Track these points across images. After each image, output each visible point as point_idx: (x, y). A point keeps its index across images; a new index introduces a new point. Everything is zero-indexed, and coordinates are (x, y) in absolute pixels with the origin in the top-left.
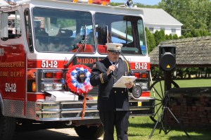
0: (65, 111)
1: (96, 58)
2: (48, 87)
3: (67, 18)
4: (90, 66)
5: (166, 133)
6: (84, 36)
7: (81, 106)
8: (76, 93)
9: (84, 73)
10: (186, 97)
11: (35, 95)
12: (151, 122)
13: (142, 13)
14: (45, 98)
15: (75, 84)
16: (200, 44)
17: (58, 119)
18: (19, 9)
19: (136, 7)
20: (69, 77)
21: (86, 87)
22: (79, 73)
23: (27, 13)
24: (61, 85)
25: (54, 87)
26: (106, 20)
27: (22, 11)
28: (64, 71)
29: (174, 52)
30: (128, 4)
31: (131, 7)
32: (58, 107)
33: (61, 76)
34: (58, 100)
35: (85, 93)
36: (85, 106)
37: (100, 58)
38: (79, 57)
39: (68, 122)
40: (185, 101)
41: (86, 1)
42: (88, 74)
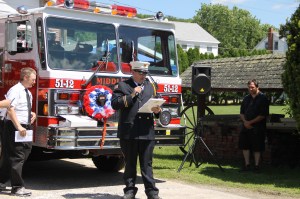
0: (82, 139)
1: (119, 78)
2: (62, 110)
3: (87, 30)
4: (111, 87)
5: (197, 166)
6: (106, 52)
7: (100, 133)
8: (94, 118)
9: (104, 95)
10: (222, 126)
11: (47, 119)
12: (181, 153)
13: (173, 26)
14: (58, 123)
15: (93, 108)
16: (238, 65)
17: (73, 148)
18: (30, 18)
19: (166, 21)
20: (87, 100)
21: (107, 112)
22: (99, 95)
23: (39, 23)
24: (77, 108)
25: (69, 111)
26: (131, 34)
27: (34, 21)
28: (82, 92)
29: (210, 74)
30: (158, 17)
31: (161, 20)
32: (74, 133)
33: (78, 98)
34: (73, 126)
35: (105, 119)
36: (105, 133)
37: (124, 78)
38: (100, 77)
39: (85, 151)
40: (219, 131)
41: (110, 11)
42: (109, 96)
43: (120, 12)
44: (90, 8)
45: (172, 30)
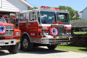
1: (57, 25)
2: (45, 34)
8: (53, 36)
9: (55, 30)
10: (78, 37)
11: (41, 36)
14: (44, 37)
15: (52, 33)
20: (51, 31)
24: (48, 33)
27: (37, 12)
28: (49, 29)
34: (48, 38)
35: (55, 36)
36: (55, 39)
39: (50, 44)
40: (77, 38)
41: (53, 9)
42: (56, 30)
43: (56, 9)
44: (49, 8)
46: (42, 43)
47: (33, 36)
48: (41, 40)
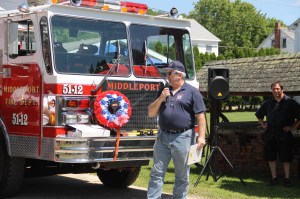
1: (132, 82)
2: (71, 119)
5: (216, 180)
6: (116, 53)
7: (113, 144)
8: (106, 128)
9: (117, 101)
10: (239, 134)
11: (55, 129)
13: (188, 24)
14: (66, 134)
15: (106, 116)
16: (257, 65)
17: (84, 160)
19: (181, 18)
20: (99, 107)
21: (120, 120)
22: (111, 101)
24: (87, 116)
25: (78, 119)
27: (37, 20)
28: (92, 98)
29: (228, 76)
30: (172, 14)
31: (176, 18)
33: (88, 105)
34: (84, 135)
35: (118, 128)
36: (118, 143)
37: (137, 82)
38: (111, 81)
39: (95, 164)
41: (118, 8)
42: (123, 102)
43: (129, 9)
44: (97, 4)
45: (187, 28)
46: (56, 160)
47: (19, 129)
48: (56, 145)
